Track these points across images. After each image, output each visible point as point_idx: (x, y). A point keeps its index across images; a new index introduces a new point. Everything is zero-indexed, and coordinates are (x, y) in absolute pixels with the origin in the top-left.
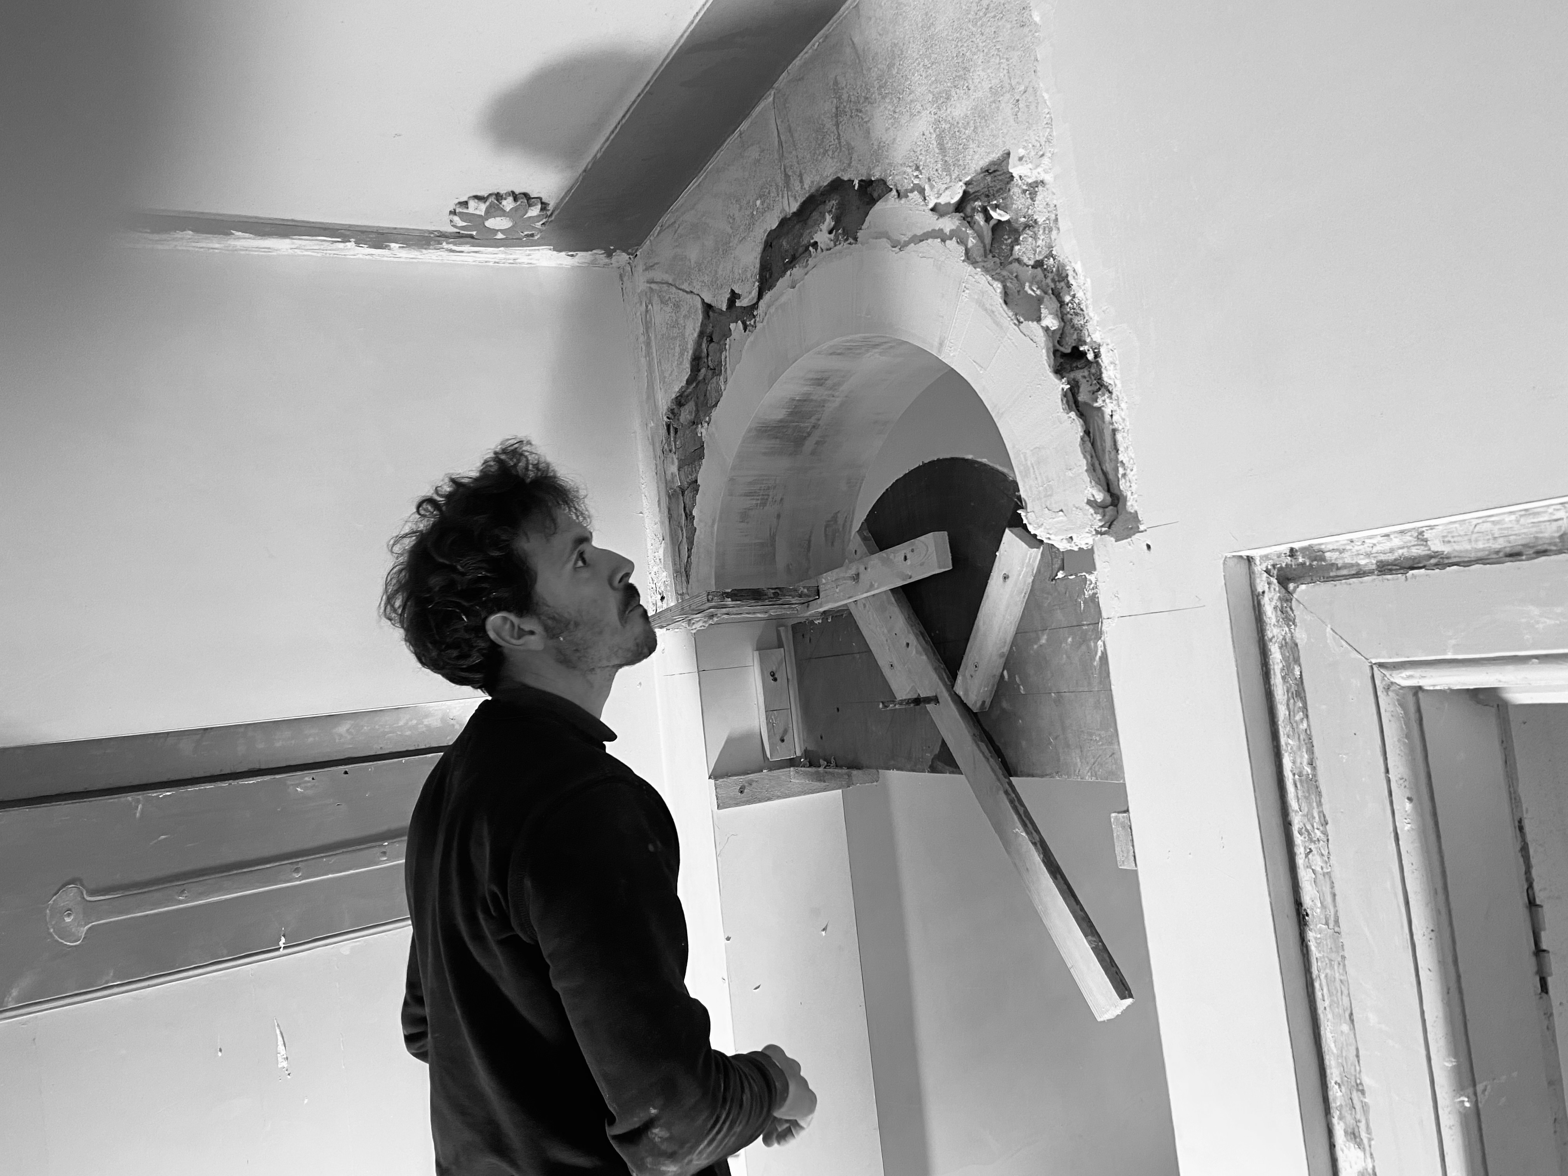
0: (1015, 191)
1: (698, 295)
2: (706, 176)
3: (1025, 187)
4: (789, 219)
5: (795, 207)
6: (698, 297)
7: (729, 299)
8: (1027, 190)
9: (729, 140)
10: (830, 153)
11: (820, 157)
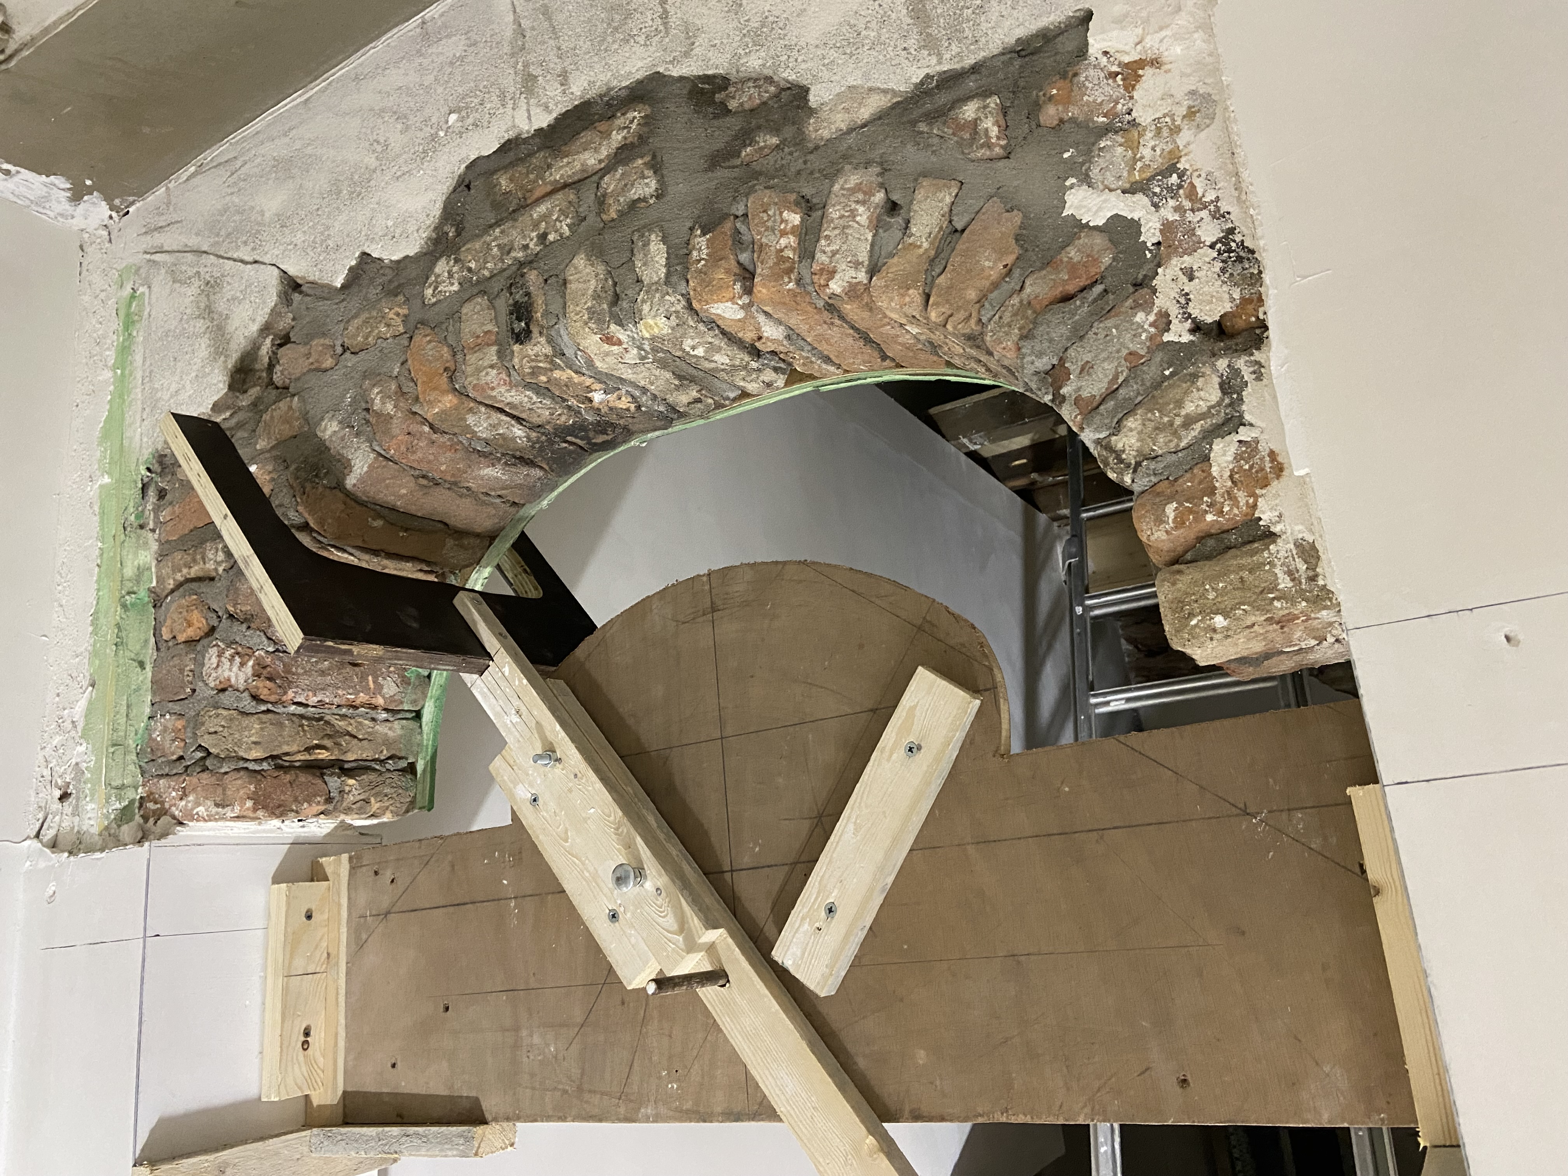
0: (1089, 75)
1: (274, 265)
2: (326, 89)
3: (1115, 69)
4: (525, 141)
5: (543, 120)
6: (274, 267)
7: (351, 269)
8: (1117, 74)
9: (395, 30)
10: (641, 39)
11: (616, 46)
